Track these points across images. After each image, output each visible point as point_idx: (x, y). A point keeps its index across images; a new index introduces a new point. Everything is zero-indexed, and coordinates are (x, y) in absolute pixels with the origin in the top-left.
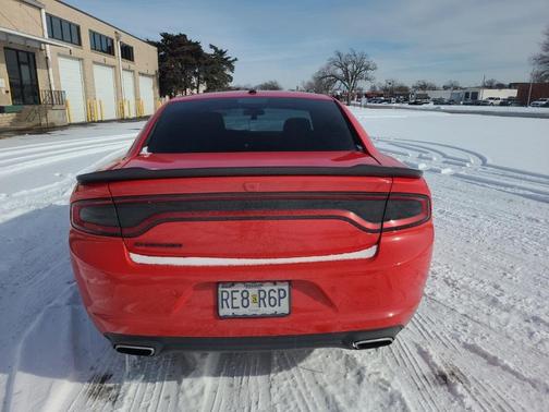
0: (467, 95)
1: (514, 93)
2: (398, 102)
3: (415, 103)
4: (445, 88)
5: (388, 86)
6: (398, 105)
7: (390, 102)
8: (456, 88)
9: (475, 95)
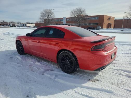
0: (24, 25)
1: (34, 25)
2: (7, 26)
3: (12, 27)
4: (18, 23)
5: (3, 22)
6: (7, 27)
7: (4, 26)
8: (21, 23)
9: (26, 25)
